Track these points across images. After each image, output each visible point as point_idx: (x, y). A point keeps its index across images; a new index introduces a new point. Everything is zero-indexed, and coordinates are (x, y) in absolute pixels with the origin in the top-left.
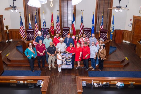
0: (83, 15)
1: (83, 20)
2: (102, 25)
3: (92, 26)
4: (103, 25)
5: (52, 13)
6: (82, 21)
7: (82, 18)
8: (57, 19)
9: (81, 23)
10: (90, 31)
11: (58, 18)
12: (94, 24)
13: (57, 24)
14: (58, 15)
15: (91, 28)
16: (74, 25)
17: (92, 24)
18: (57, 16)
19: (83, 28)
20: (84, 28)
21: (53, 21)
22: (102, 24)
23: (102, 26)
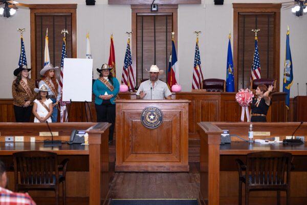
0: (199, 44)
1: (199, 59)
2: (256, 68)
3: (227, 73)
4: (259, 67)
5: (112, 39)
6: (197, 62)
7: (199, 52)
8: (126, 55)
9: (195, 68)
10: (221, 87)
11: (128, 53)
12: (232, 67)
13: (127, 69)
14: (129, 45)
15: (225, 80)
16: (174, 74)
17: (228, 67)
18: (126, 48)
19: (201, 80)
20: (204, 81)
21: (113, 63)
22: (256, 65)
23: (257, 70)
